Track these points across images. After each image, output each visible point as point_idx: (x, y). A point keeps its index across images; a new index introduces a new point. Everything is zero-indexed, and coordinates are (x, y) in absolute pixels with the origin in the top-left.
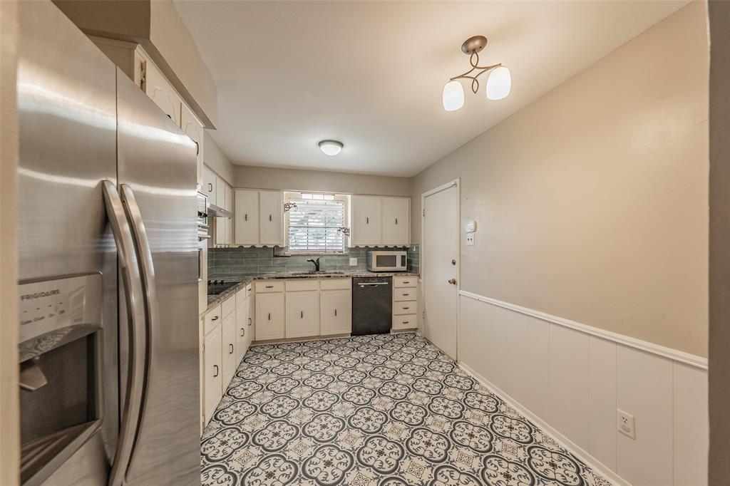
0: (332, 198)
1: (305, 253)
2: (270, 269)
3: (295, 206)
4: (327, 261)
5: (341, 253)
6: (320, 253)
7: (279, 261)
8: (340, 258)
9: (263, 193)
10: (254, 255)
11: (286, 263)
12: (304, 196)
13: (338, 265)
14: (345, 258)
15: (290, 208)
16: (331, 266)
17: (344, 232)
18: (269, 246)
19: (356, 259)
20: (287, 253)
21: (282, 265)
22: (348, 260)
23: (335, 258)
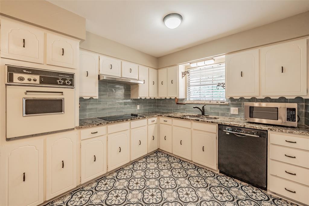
0: (212, 62)
1: (196, 102)
2: (178, 111)
3: (188, 73)
4: (211, 108)
5: (223, 103)
6: (206, 103)
7: (182, 106)
8: (222, 107)
9: (169, 69)
10: (171, 103)
11: (186, 108)
12: (193, 65)
13: (220, 112)
14: (226, 107)
15: (185, 74)
16: (215, 113)
17: (223, 86)
18: (172, 98)
19: (237, 108)
20: (186, 102)
21: (184, 109)
22: (229, 109)
23: (218, 106)
